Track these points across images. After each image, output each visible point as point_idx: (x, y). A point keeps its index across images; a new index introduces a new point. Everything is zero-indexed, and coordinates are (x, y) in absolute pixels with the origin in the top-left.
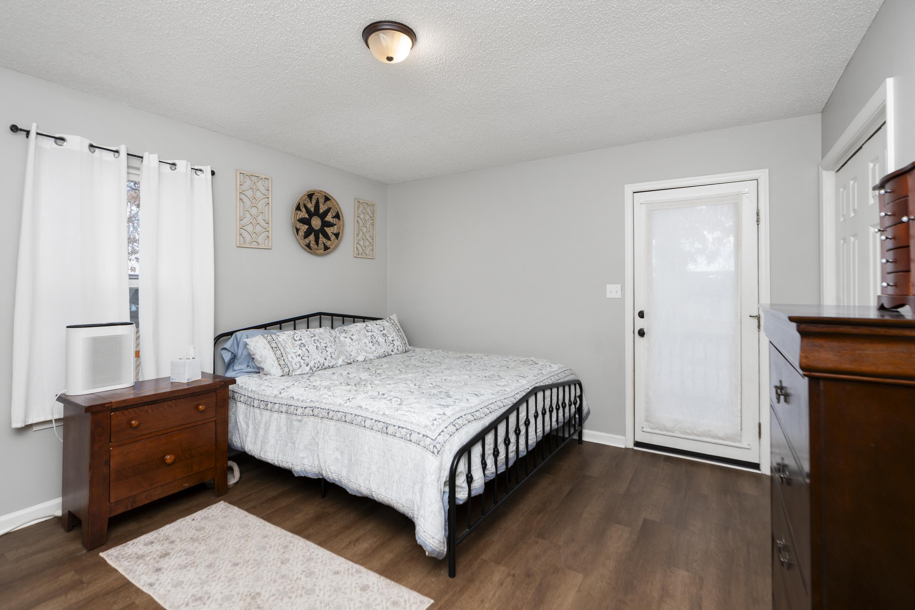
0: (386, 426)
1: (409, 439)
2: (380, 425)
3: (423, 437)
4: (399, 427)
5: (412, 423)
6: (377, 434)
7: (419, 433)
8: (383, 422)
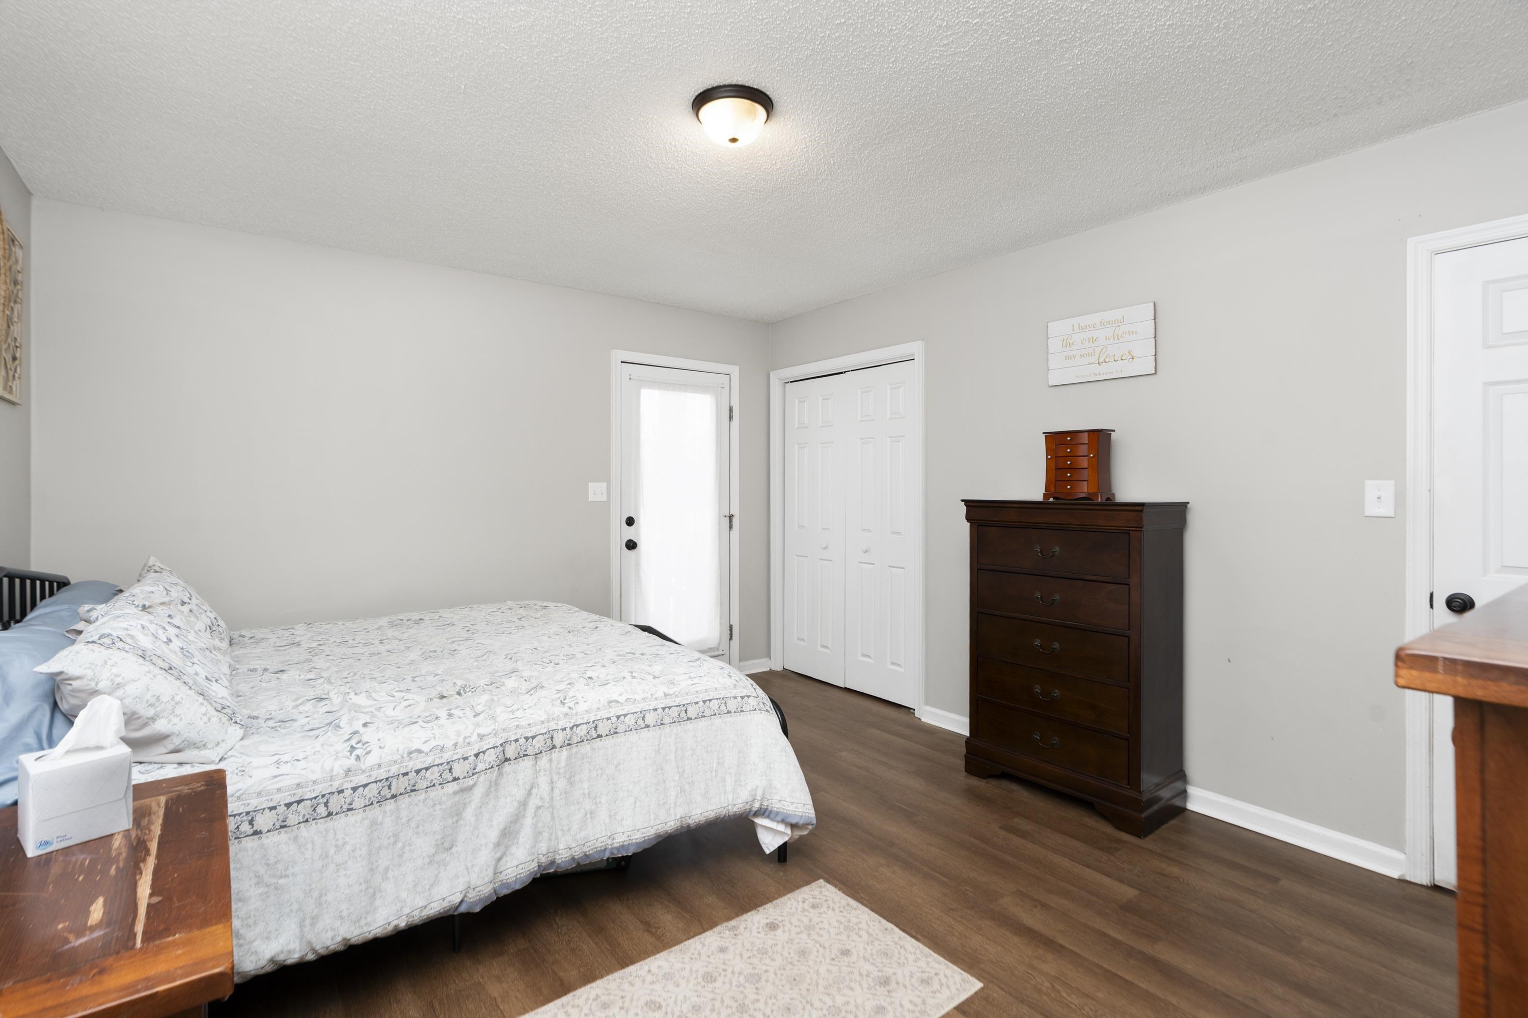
0: (684, 709)
1: (726, 711)
2: (674, 712)
3: (742, 699)
4: (704, 702)
5: (716, 689)
6: (672, 727)
7: (735, 698)
8: (677, 706)
